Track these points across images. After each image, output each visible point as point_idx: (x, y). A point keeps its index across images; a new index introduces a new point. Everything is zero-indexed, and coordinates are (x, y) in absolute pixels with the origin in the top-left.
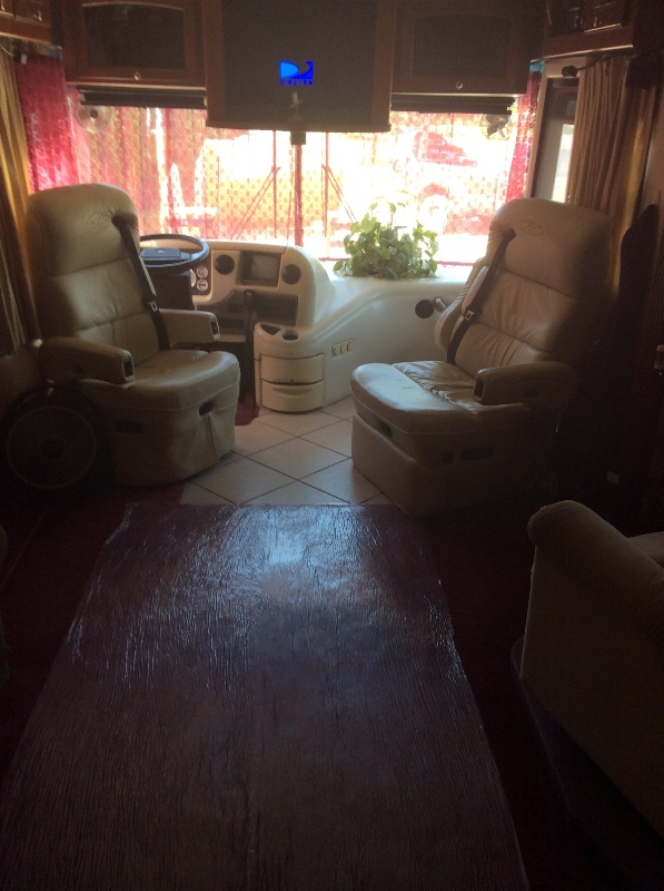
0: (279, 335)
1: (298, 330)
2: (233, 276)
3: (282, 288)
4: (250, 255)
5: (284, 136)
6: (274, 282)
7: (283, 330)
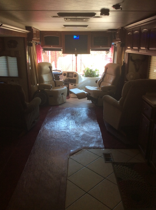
0: (73, 85)
1: (76, 84)
2: (66, 76)
3: (74, 78)
4: (69, 73)
5: (74, 55)
6: (72, 77)
7: (74, 84)
